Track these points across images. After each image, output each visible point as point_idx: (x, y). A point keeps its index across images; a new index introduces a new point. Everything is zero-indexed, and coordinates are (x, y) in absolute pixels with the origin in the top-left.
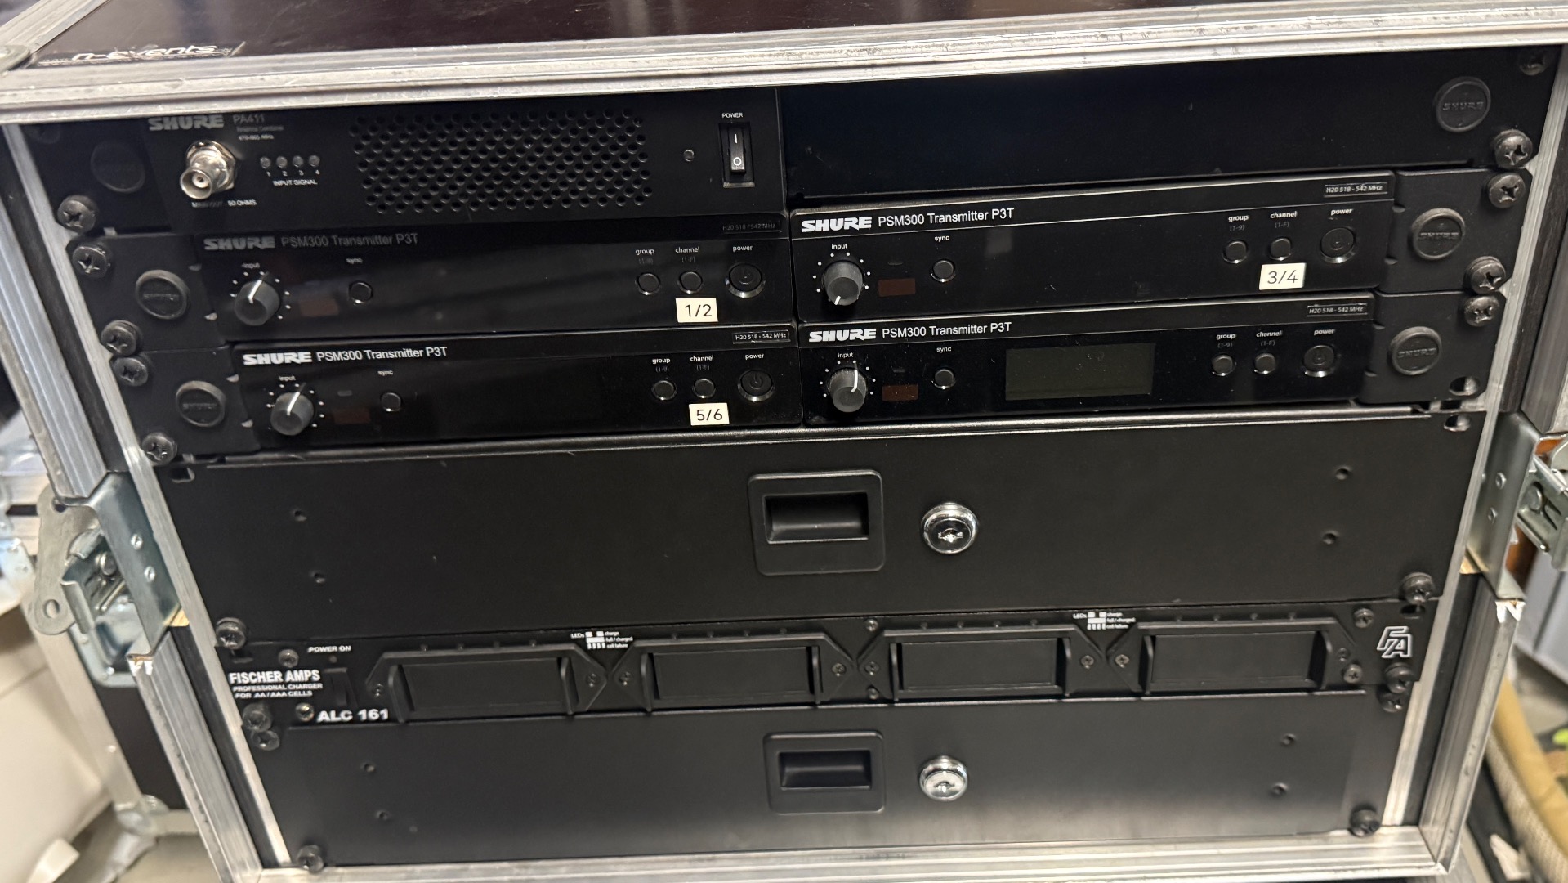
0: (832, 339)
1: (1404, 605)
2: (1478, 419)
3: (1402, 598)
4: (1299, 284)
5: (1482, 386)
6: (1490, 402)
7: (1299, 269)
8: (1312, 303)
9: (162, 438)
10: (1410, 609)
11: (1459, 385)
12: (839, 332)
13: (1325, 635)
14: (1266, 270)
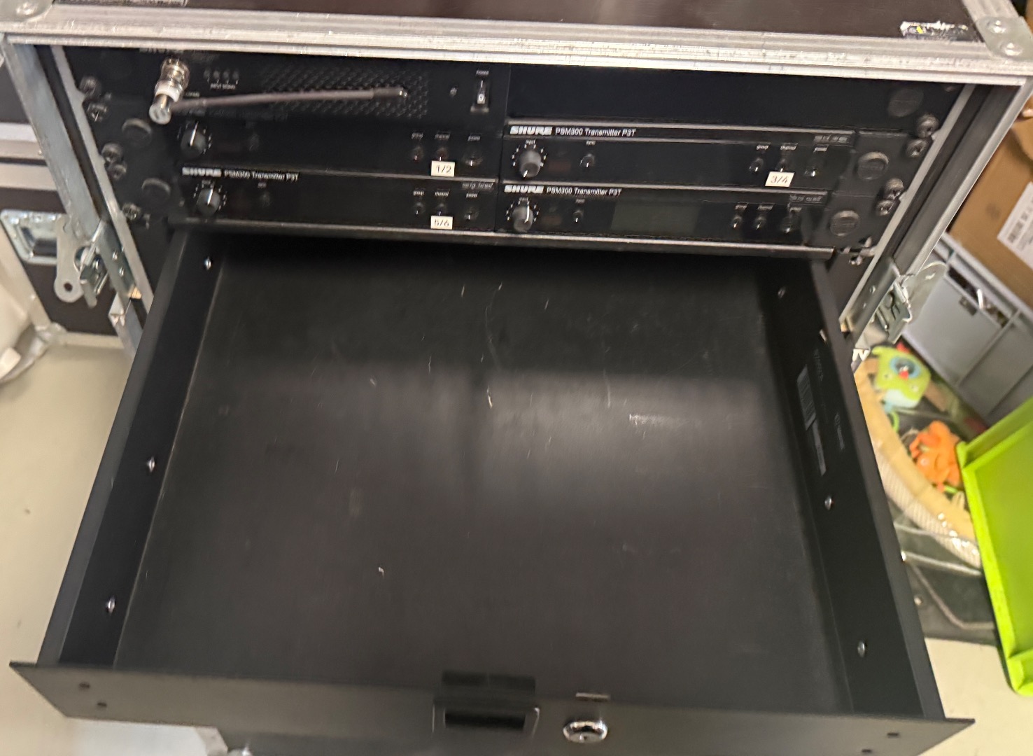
0: (518, 191)
2: (868, 260)
4: (788, 184)
5: (874, 244)
6: (877, 252)
7: (790, 176)
8: (793, 194)
9: (133, 207)
11: (863, 241)
12: (523, 187)
14: (772, 175)
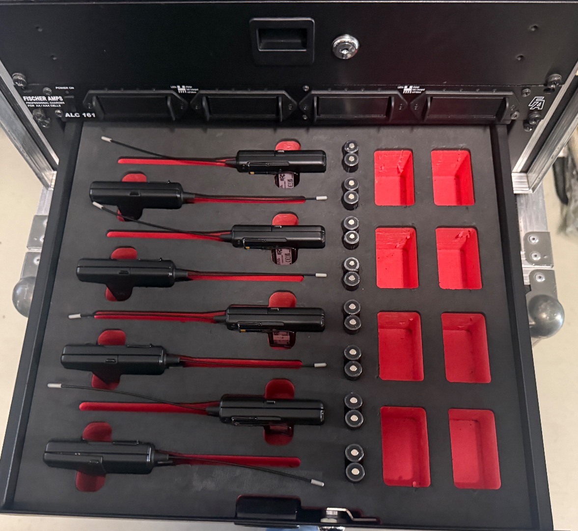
1: (546, 88)
3: (545, 85)
10: (548, 90)
13: (507, 99)
